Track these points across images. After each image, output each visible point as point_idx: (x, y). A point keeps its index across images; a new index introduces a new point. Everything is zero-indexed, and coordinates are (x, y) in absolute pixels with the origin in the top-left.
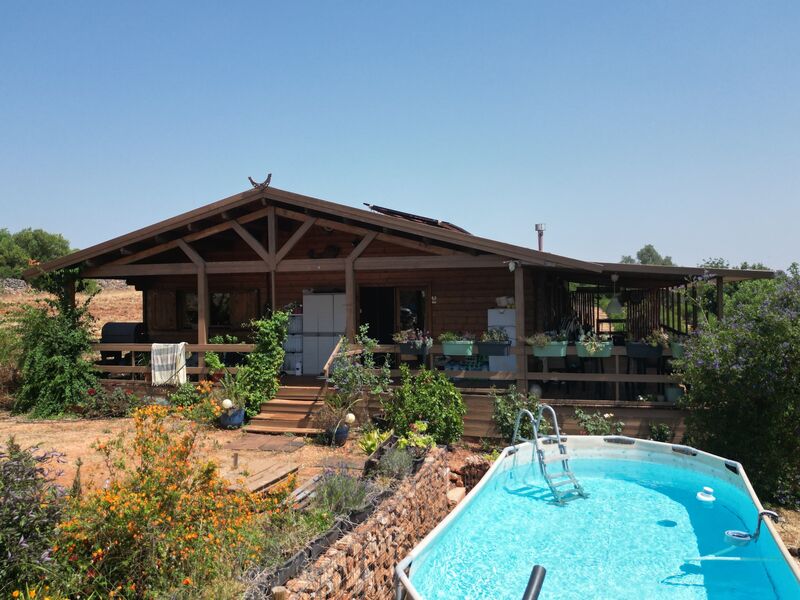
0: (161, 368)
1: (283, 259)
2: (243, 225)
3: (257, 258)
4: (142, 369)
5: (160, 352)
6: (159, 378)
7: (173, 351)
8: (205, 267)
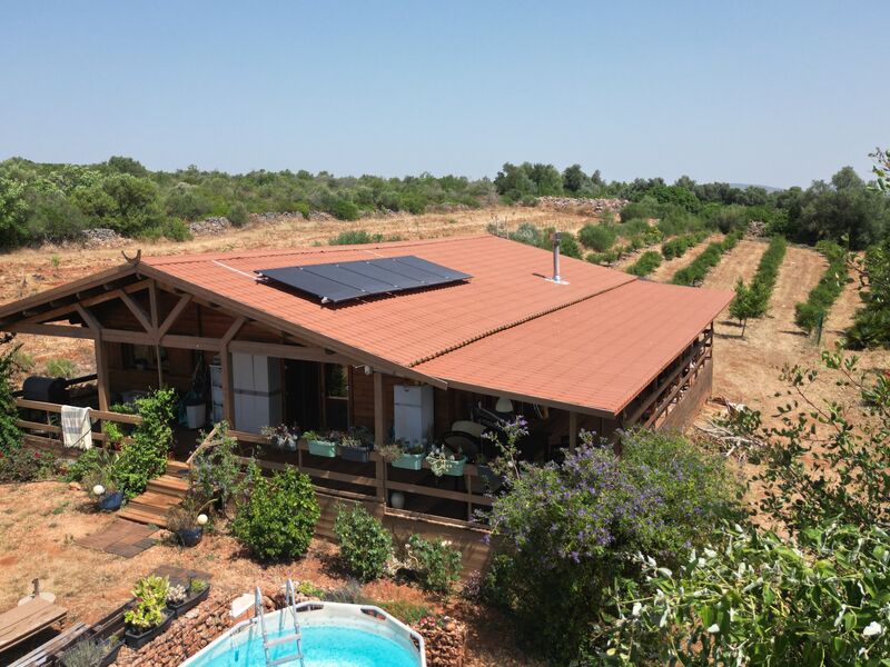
0: (71, 431)
1: (166, 333)
2: (128, 295)
3: (142, 330)
4: (55, 429)
5: (69, 415)
6: (69, 440)
7: (79, 414)
8: (101, 334)
